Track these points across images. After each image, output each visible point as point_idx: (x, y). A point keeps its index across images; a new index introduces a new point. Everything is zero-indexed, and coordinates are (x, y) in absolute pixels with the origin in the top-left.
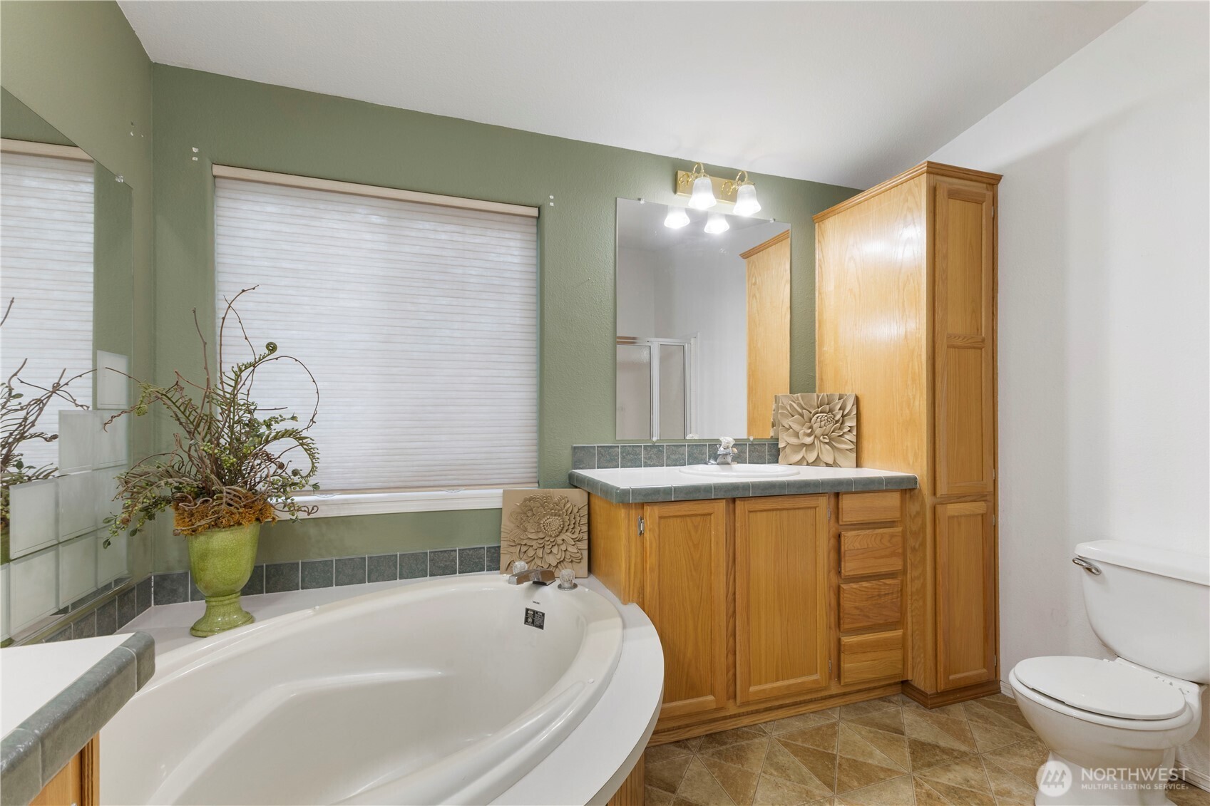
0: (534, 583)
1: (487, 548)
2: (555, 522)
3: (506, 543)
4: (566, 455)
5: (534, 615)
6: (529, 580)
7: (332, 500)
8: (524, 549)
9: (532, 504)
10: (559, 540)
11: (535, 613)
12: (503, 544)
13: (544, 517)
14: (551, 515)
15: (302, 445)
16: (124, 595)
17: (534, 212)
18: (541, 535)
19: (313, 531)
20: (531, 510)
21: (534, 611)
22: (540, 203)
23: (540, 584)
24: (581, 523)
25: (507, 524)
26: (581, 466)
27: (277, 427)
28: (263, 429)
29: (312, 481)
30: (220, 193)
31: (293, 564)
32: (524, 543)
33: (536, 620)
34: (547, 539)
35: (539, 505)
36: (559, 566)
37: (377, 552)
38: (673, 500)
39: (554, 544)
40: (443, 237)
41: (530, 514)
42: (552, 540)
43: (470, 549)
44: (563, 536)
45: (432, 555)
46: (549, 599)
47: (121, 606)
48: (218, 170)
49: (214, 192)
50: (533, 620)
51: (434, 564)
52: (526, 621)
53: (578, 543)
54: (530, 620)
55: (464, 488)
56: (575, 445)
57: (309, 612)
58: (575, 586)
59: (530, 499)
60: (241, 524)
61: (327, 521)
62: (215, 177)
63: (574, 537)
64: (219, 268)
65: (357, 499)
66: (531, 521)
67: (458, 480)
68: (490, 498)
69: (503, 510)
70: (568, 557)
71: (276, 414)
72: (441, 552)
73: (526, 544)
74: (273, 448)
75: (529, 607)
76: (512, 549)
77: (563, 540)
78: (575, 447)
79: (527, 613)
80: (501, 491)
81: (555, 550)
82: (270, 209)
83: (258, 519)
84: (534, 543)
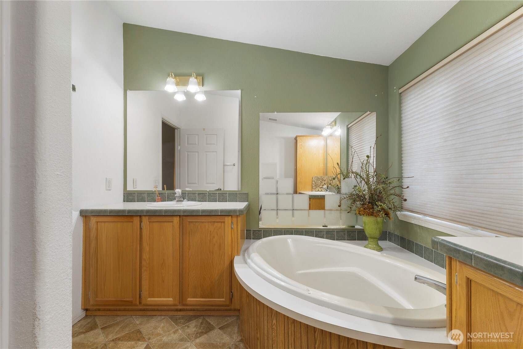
19: (418, 231)
30: (402, 98)
31: (413, 242)
48: (400, 91)
55: (481, 229)
61: (422, 227)
62: (400, 93)
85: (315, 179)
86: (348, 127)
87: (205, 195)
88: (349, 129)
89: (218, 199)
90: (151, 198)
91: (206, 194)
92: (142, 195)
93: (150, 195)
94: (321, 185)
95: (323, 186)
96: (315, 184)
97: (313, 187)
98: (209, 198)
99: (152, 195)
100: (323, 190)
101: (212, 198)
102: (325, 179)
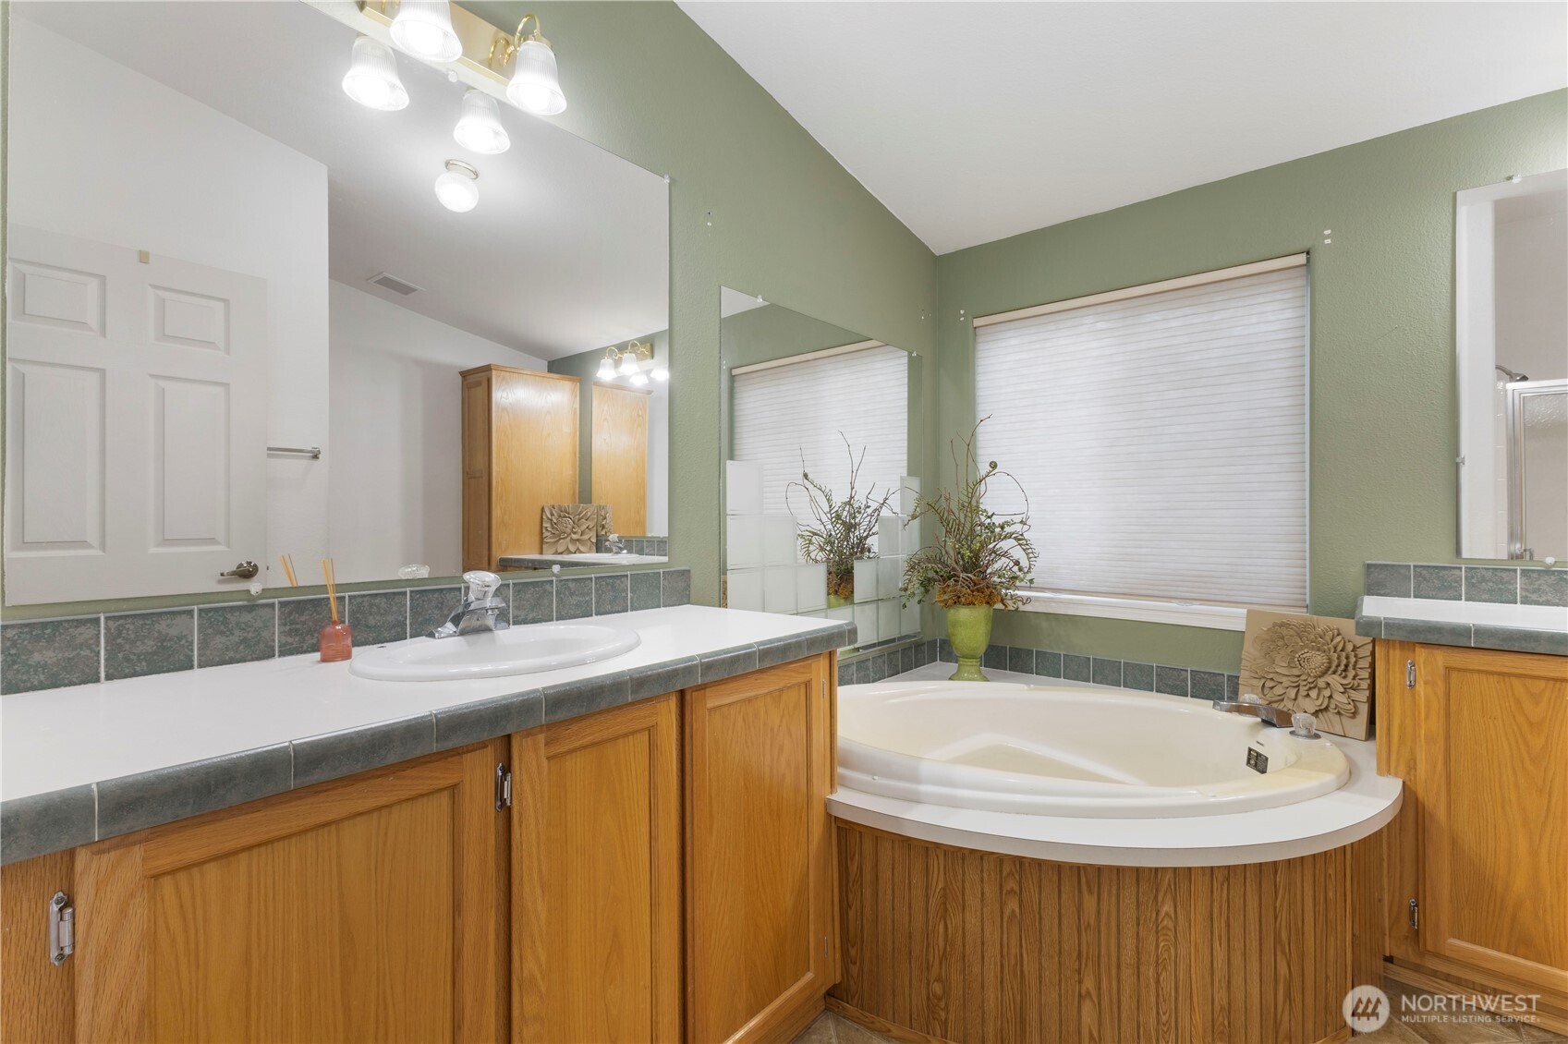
0: (1263, 721)
1: (1229, 676)
2: (1318, 660)
3: (1247, 673)
4: (1355, 574)
5: (1257, 757)
6: (1258, 716)
7: (1060, 599)
8: (1269, 684)
9: (1284, 631)
10: (1321, 683)
11: (1259, 755)
12: (1244, 674)
13: (1302, 649)
14: (1313, 648)
15: (1020, 545)
16: (918, 645)
17: (1302, 259)
18: (1296, 672)
19: (1044, 624)
20: (1283, 638)
21: (1257, 753)
22: (1306, 246)
23: (1268, 723)
24: (1358, 666)
25: (1250, 650)
26: (1382, 592)
27: (1008, 529)
28: (998, 530)
29: (1029, 577)
30: (980, 339)
31: (1029, 650)
32: (1271, 676)
33: (1259, 764)
34: (1303, 677)
35: (1294, 633)
36: (1320, 715)
37: (1103, 655)
38: (1473, 645)
39: (1312, 686)
40: (1174, 324)
41: (1280, 643)
42: (1310, 680)
43: (1205, 673)
44: (1329, 678)
45: (1159, 670)
46: (1275, 742)
47: (916, 654)
48: (977, 322)
49: (975, 340)
50: (1256, 763)
51: (1161, 680)
52: (1248, 763)
53: (1351, 691)
54: (1252, 762)
55: (1198, 603)
56: (1369, 562)
57: (1025, 687)
58: (1317, 736)
59: (1282, 625)
60: (974, 604)
61: (1056, 617)
62: (975, 328)
63: (1344, 682)
64: (979, 400)
65: (1081, 600)
66: (1282, 652)
67: (1192, 592)
68: (1232, 618)
69: (1246, 634)
70: (1332, 706)
71: (1008, 519)
72: (1170, 668)
73: (1272, 679)
74: (1005, 545)
75: (1252, 747)
76: (1255, 682)
77: (1328, 684)
78: (1368, 565)
79: (1249, 754)
80: (1245, 611)
81: (1314, 693)
82: (1013, 342)
83: (988, 603)
84: (1284, 679)
85: (552, 515)
86: (733, 374)
87: (545, 591)
88: (737, 378)
89: (597, 603)
90: (235, 639)
91: (548, 587)
92: (162, 626)
93: (233, 619)
94: (574, 533)
95: (581, 535)
96: (553, 528)
97: (545, 540)
98: (560, 601)
99: (246, 617)
100: (582, 548)
101: (574, 600)
102: (589, 514)
